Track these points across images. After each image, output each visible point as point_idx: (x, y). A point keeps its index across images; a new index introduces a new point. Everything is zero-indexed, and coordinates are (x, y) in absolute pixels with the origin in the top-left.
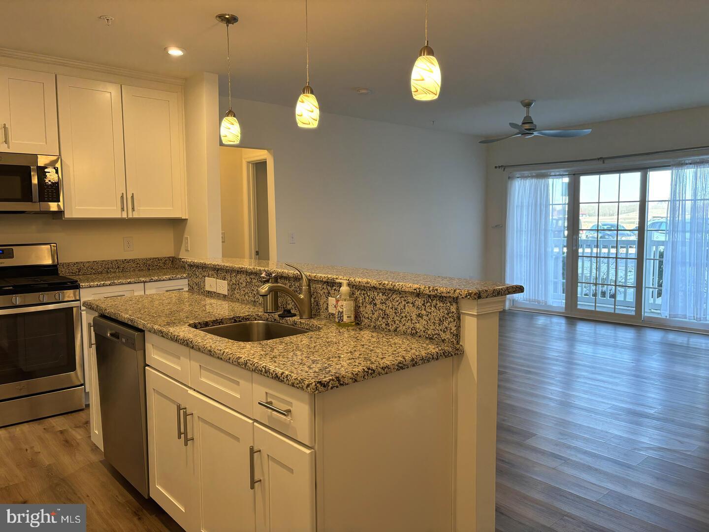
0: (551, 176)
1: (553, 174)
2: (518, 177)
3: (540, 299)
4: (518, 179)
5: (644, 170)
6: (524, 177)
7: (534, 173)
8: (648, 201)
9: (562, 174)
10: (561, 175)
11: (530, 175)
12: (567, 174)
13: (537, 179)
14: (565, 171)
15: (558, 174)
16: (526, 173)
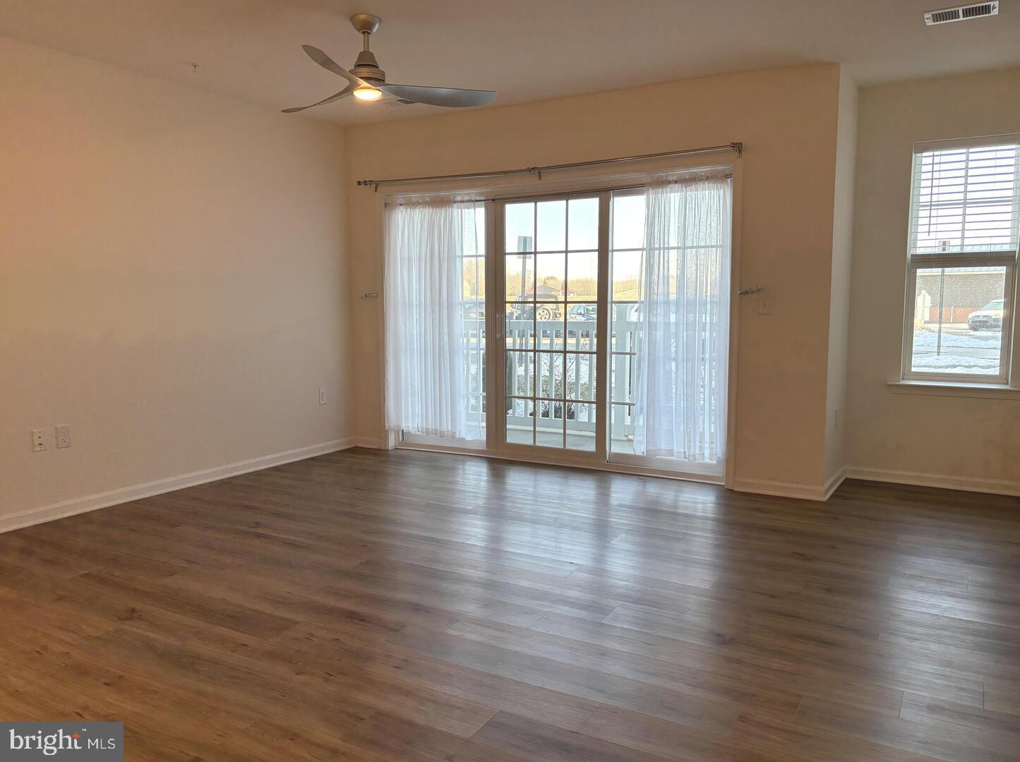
0: (455, 202)
1: (459, 198)
2: (401, 205)
3: (444, 428)
4: (401, 207)
5: (604, 193)
6: (411, 204)
7: (428, 196)
8: (613, 251)
9: (473, 199)
10: (472, 201)
11: (421, 201)
12: (483, 198)
13: (433, 207)
14: (481, 194)
15: (467, 198)
16: (414, 196)
